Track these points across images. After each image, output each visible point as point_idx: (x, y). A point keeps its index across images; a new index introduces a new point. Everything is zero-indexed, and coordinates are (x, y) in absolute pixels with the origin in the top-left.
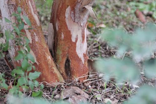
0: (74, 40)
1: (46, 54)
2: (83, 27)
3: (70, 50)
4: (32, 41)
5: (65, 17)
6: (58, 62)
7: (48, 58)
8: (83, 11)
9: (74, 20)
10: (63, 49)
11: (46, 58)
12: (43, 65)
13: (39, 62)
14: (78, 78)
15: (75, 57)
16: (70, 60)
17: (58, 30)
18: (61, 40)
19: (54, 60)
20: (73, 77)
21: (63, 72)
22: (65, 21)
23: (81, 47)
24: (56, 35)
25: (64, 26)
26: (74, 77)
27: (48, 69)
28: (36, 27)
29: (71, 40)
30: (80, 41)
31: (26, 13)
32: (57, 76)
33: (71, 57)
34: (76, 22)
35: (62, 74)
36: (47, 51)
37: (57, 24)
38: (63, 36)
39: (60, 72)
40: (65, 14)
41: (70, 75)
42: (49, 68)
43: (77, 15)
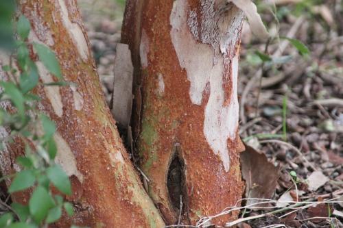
0: (196, 99)
1: (109, 146)
2: (227, 56)
3: (183, 129)
4: (64, 109)
5: (170, 27)
6: (147, 165)
7: (113, 160)
8: (227, 12)
9: (200, 36)
10: (161, 126)
11: (109, 160)
12: (99, 180)
13: (85, 174)
14: (210, 218)
15: (199, 152)
16: (185, 160)
17: (147, 65)
18: (155, 97)
19: (132, 160)
20: (193, 215)
21: (162, 199)
22: (170, 39)
23: (219, 118)
24: (140, 81)
25: (166, 55)
26: (198, 214)
27: (113, 192)
28: (75, 65)
29: (188, 98)
30: (218, 100)
31: (45, 24)
32: (142, 214)
33: (189, 152)
34: (203, 42)
35: (158, 206)
36: (112, 138)
37: (143, 47)
38: (162, 85)
39: (151, 198)
40: (171, 18)
41: (183, 207)
42: (116, 190)
43: (208, 23)
